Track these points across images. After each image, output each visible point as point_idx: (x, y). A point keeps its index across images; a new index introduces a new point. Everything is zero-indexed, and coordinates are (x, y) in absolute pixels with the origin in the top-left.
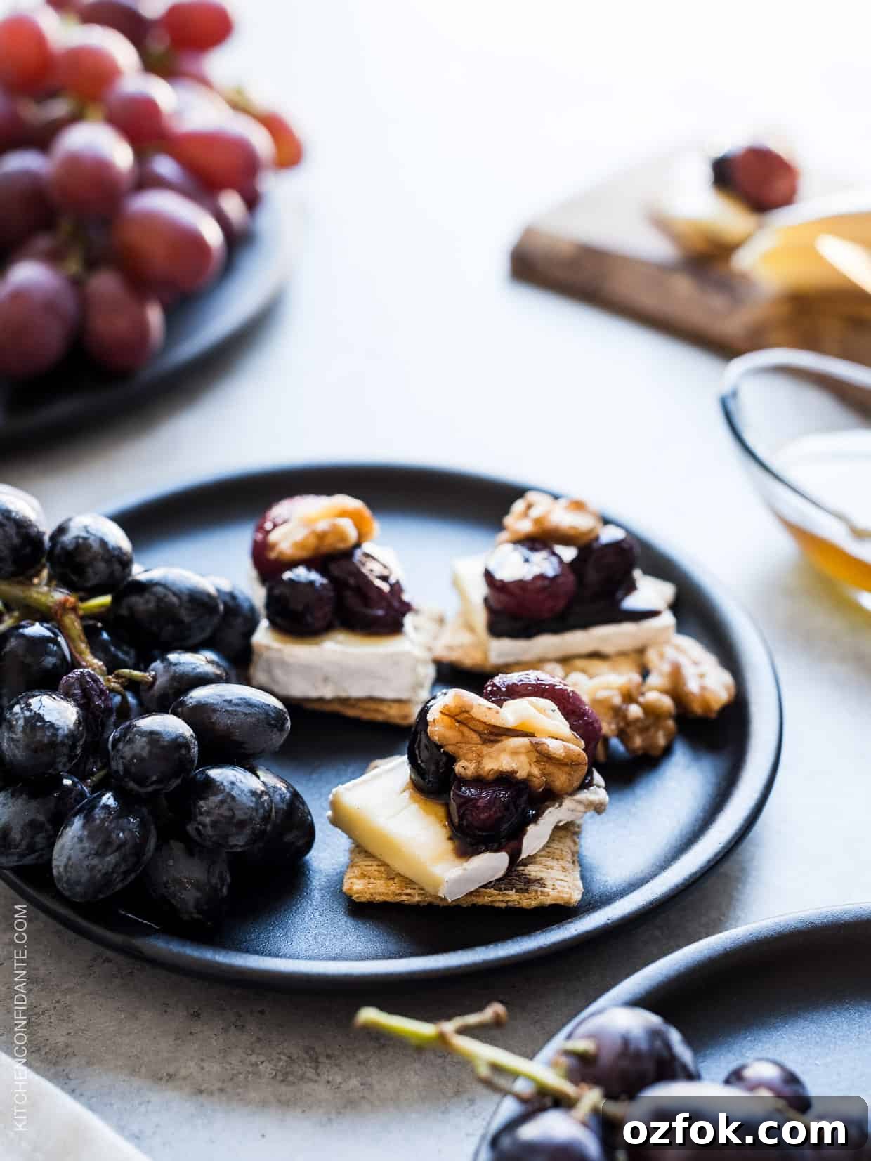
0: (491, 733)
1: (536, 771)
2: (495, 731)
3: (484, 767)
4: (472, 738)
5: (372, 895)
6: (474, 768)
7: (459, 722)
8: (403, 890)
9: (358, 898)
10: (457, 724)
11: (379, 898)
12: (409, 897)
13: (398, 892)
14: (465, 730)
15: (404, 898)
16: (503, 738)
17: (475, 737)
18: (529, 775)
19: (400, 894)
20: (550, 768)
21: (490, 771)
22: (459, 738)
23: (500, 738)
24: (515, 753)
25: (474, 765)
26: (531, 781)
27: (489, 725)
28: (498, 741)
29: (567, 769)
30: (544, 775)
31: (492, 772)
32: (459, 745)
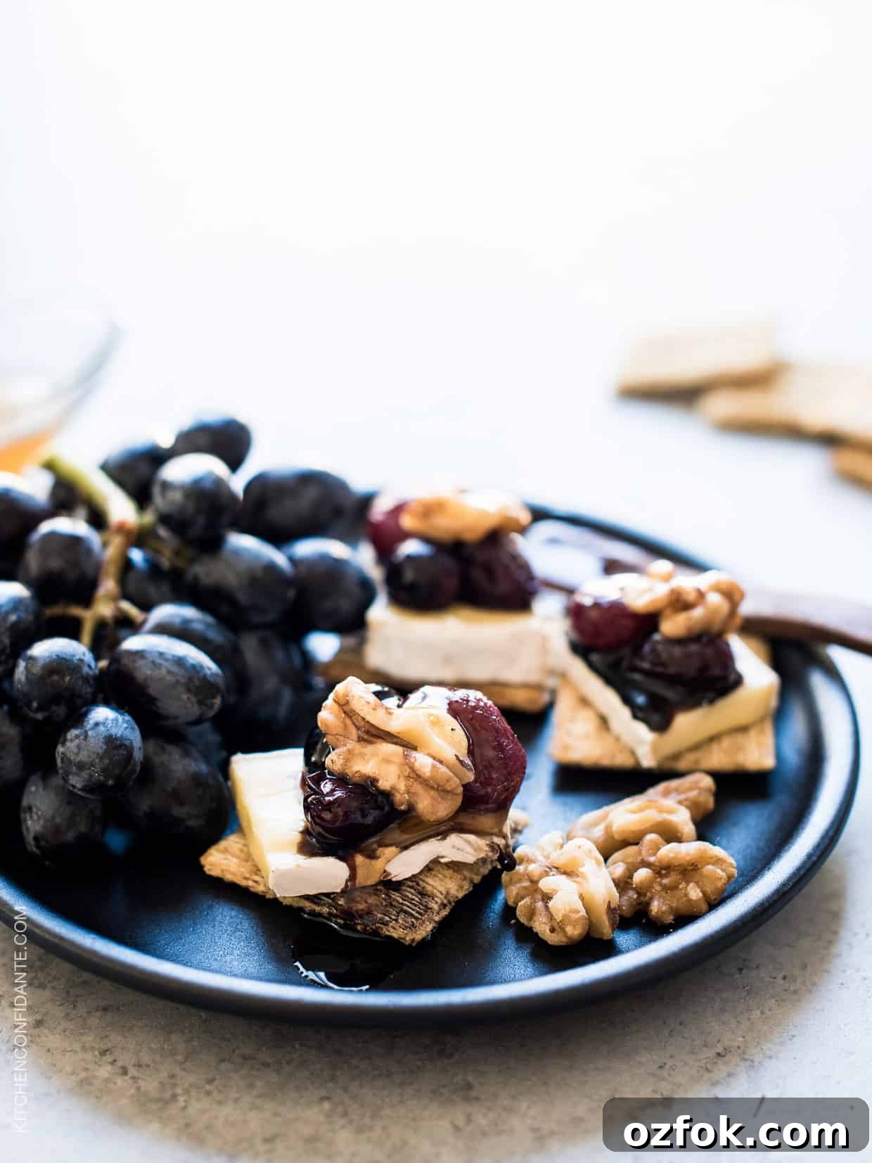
0: (367, 732)
1: (402, 786)
2: (372, 730)
3: (351, 767)
4: (351, 733)
5: (222, 871)
6: (341, 765)
7: (345, 713)
8: (251, 875)
9: (209, 870)
10: (343, 715)
11: (229, 877)
12: (254, 884)
13: (247, 875)
14: (348, 721)
15: (250, 883)
16: (379, 740)
17: (354, 733)
18: (393, 788)
19: (246, 879)
20: (417, 788)
21: (357, 772)
22: (340, 731)
23: (374, 740)
24: (387, 761)
25: (341, 761)
26: (393, 795)
27: (368, 722)
28: (370, 742)
29: (433, 793)
30: (408, 792)
31: (357, 775)
32: (338, 737)
